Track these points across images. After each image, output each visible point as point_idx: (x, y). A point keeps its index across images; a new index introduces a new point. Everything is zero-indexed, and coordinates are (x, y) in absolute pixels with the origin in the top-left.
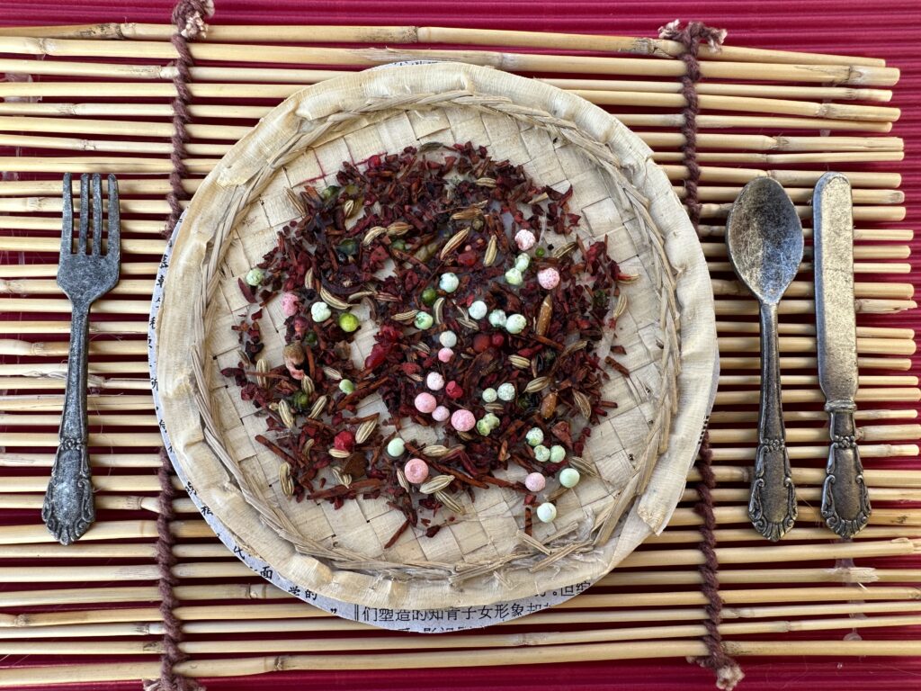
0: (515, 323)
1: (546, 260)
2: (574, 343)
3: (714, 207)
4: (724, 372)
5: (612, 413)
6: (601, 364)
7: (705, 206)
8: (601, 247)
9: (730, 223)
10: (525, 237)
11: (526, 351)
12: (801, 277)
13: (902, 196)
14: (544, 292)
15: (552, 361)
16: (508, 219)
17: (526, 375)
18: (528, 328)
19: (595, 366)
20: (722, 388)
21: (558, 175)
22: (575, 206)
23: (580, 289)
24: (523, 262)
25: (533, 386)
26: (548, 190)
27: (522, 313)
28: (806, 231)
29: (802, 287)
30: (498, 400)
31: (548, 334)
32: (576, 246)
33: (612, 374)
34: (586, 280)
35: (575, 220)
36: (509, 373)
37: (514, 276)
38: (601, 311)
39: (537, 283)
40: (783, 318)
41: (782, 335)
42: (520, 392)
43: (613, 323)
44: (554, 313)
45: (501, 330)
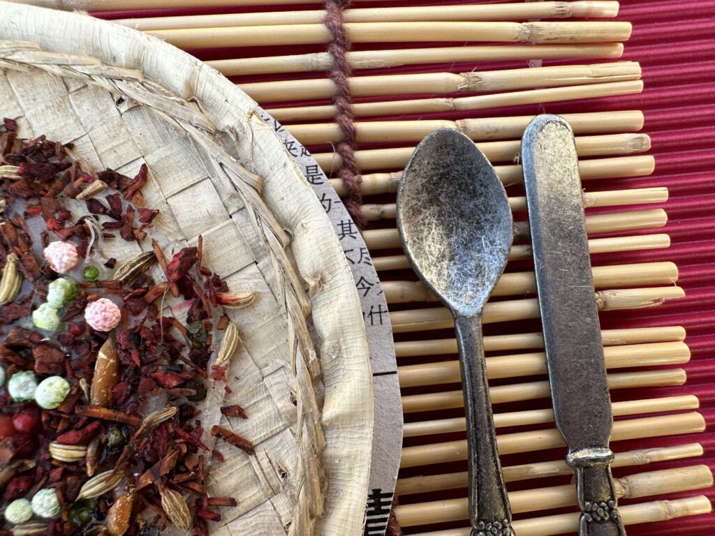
0: (49, 392)
1: (99, 284)
2: (158, 412)
3: (381, 178)
5: (230, 513)
6: (207, 438)
8: (191, 257)
9: (403, 200)
10: (59, 253)
11: (71, 435)
12: (514, 266)
14: (99, 338)
15: (120, 445)
16: (36, 227)
17: (74, 471)
18: (75, 399)
19: (193, 446)
21: (128, 152)
22: (153, 197)
24: (56, 292)
25: (90, 489)
26: (110, 177)
27: (63, 375)
28: (514, 201)
29: (518, 280)
30: (34, 518)
31: (113, 403)
32: (152, 259)
35: (151, 217)
36: (46, 474)
37: (44, 318)
38: (202, 356)
39: (84, 325)
41: (491, 353)
42: (69, 500)
44: (120, 367)
45: (31, 405)
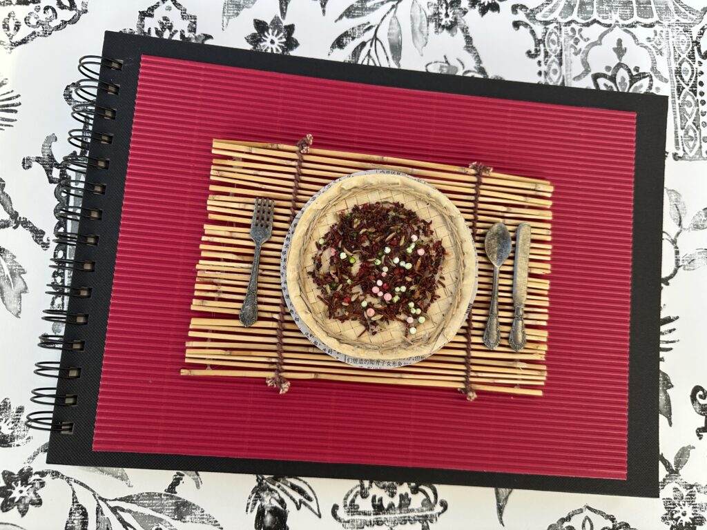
0: (409, 266)
1: (421, 245)
2: (427, 275)
3: (482, 231)
4: (479, 289)
5: (438, 299)
6: (436, 282)
7: (478, 230)
8: (440, 242)
9: (487, 237)
10: (414, 238)
11: (411, 276)
12: (510, 258)
13: (550, 233)
14: (419, 256)
15: (419, 280)
16: (409, 230)
17: (410, 284)
18: (412, 268)
19: (434, 283)
20: (478, 295)
21: (428, 216)
22: (432, 227)
23: (431, 256)
24: (413, 246)
25: (412, 288)
26: (424, 221)
27: (411, 262)
28: (513, 242)
29: (510, 262)
30: (400, 291)
31: (419, 271)
32: (431, 241)
33: (440, 286)
34: (433, 253)
35: (432, 232)
36: (404, 283)
37: (410, 250)
38: (438, 264)
39: (417, 253)
40: (502, 272)
41: (501, 278)
42: (408, 289)
43: (441, 269)
44: (422, 264)
45: (404, 268)
